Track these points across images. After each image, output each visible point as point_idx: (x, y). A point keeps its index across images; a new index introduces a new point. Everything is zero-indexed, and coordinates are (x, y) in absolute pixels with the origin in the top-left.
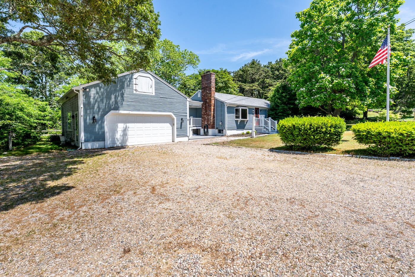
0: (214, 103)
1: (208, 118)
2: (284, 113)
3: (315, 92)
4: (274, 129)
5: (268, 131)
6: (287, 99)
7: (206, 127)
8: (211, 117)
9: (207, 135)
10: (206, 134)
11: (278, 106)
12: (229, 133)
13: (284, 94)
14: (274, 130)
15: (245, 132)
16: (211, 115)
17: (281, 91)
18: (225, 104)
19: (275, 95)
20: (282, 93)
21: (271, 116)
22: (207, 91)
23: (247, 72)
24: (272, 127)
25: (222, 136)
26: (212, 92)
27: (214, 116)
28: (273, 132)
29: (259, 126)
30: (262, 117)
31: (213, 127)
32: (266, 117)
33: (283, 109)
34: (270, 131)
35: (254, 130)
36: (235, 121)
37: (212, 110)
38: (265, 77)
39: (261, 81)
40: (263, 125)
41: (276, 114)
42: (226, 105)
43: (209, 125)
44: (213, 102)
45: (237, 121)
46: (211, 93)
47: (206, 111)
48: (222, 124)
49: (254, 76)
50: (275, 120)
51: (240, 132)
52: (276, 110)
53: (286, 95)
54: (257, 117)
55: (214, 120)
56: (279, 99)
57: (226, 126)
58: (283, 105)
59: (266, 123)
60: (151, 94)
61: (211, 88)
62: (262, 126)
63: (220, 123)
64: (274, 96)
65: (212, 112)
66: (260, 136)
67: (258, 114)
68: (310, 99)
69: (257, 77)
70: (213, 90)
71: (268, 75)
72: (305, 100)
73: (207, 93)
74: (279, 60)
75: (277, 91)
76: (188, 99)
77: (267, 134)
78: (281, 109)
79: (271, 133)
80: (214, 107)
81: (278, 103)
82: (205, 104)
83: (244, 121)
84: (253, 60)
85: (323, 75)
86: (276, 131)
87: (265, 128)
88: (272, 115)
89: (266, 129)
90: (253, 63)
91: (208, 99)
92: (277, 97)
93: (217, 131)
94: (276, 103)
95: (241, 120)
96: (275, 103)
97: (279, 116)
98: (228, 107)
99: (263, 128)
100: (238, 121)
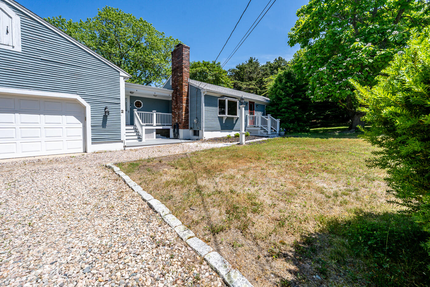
0: (186, 91)
1: (179, 113)
2: (289, 109)
3: (342, 73)
4: (274, 130)
5: (266, 133)
6: (293, 90)
7: (176, 127)
8: (182, 112)
9: (177, 139)
10: (176, 137)
11: (281, 100)
12: (207, 135)
13: (288, 84)
14: (275, 132)
15: (233, 134)
16: (182, 108)
17: (284, 81)
18: (202, 91)
19: (277, 86)
20: (286, 83)
21: (271, 113)
22: (178, 74)
23: (244, 70)
24: (272, 128)
25: (197, 140)
26: (184, 74)
27: (188, 109)
28: (274, 135)
29: (255, 127)
30: (258, 114)
31: (186, 127)
32: (263, 115)
33: (288, 103)
34: (269, 133)
35: (243, 132)
36: (219, 117)
37: (184, 102)
38: (264, 75)
39: (259, 80)
40: (260, 125)
41: (278, 110)
42: (204, 93)
43: (180, 123)
44: (185, 89)
45: (221, 119)
46: (182, 76)
47: (177, 103)
48: (198, 121)
49: (251, 75)
50: (276, 118)
51: (225, 134)
52: (278, 105)
53: (291, 85)
54: (251, 113)
55: (188, 116)
56: (282, 89)
57: (204, 125)
58: (287, 98)
59: (264, 122)
60: (10, 48)
61: (182, 69)
62: (258, 127)
63: (195, 121)
64: (275, 86)
65: (184, 105)
66: (254, 140)
67: (254, 110)
68: (333, 85)
69: (254, 76)
70: (185, 71)
71: (266, 73)
72: (324, 87)
73: (178, 76)
74: (278, 59)
75: (280, 80)
76: (122, 74)
77: (266, 137)
78: (285, 103)
79: (271, 136)
80: (188, 96)
81: (281, 95)
82: (176, 93)
83: (233, 118)
84: (251, 58)
85: (358, 43)
86: (278, 133)
87: (262, 129)
88: (272, 111)
89: (263, 131)
90: (251, 61)
91: (179, 84)
92: (279, 88)
93: (191, 132)
94: (278, 96)
95: (228, 118)
96: (276, 95)
97: (281, 113)
98: (206, 96)
99: (260, 128)
100: (222, 117)
